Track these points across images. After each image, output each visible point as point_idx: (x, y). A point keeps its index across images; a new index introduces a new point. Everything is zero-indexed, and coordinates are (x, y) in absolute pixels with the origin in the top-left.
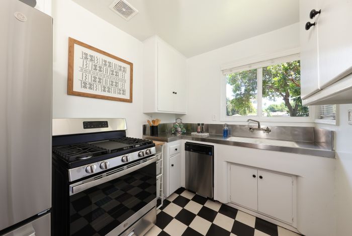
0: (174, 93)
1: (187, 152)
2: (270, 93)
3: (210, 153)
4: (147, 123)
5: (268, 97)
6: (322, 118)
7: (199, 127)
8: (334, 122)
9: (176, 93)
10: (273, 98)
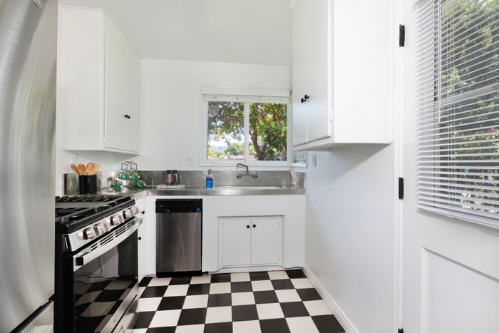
0: (126, 116)
1: (160, 214)
2: (235, 128)
3: (198, 209)
4: (71, 172)
5: (232, 133)
6: (295, 162)
7: (170, 175)
8: (304, 165)
9: (129, 117)
10: (237, 136)
